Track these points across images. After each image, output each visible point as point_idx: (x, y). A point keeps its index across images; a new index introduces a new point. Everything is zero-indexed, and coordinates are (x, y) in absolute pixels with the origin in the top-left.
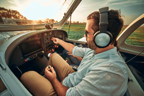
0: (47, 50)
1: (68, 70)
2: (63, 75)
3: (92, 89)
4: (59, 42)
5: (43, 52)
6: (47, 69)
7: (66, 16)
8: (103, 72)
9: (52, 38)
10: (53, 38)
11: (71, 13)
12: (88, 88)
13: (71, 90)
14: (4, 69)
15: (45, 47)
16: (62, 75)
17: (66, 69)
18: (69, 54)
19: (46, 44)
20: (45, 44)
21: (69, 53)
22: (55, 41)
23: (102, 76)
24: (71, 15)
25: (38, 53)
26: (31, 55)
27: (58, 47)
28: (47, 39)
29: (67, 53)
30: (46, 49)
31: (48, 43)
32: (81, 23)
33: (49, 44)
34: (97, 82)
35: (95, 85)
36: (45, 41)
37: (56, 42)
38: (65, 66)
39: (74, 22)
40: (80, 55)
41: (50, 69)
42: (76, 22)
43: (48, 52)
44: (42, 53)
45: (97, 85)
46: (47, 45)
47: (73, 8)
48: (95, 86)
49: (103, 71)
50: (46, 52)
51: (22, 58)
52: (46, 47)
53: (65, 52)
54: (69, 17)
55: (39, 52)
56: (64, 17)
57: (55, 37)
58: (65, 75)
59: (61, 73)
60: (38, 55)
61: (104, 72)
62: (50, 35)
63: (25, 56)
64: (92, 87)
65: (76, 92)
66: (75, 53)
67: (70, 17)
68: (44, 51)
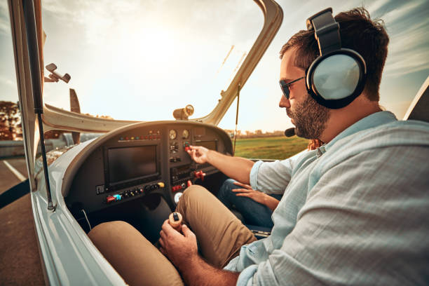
0: (171, 179)
1: (240, 235)
2: (220, 256)
3: (345, 231)
4: (208, 157)
5: (161, 184)
6: (169, 223)
7: (226, 96)
8: (369, 154)
9: (188, 146)
10: (191, 147)
11: (239, 88)
12: (325, 233)
13: (256, 271)
14: (52, 206)
15: (169, 169)
16: (217, 252)
17: (233, 231)
18: (241, 194)
19: (172, 161)
20: (169, 162)
21: (239, 190)
22: (198, 155)
23: (369, 165)
24: (238, 95)
25: (147, 184)
26: (128, 185)
27: (205, 177)
28: (176, 148)
29: (234, 190)
30: (171, 176)
31: (178, 160)
32: (267, 133)
33: (179, 164)
34: (357, 192)
35: (354, 204)
36: (169, 151)
37: (200, 158)
38: (228, 224)
39: (247, 132)
40: (277, 185)
41: (177, 223)
42: (254, 133)
43: (174, 188)
44: (158, 186)
45: (359, 202)
46: (173, 165)
47: (244, 76)
48: (354, 208)
49: (368, 151)
50: (170, 187)
51: (102, 189)
52: (171, 169)
53: (227, 188)
54: (234, 99)
55: (151, 184)
56: (219, 100)
57: (198, 144)
58: (228, 254)
59: (215, 249)
60: (145, 189)
61: (373, 151)
62: (184, 138)
63: (111, 184)
64: (344, 221)
65: (277, 267)
66: (261, 182)
67: (237, 97)
68: (164, 183)
